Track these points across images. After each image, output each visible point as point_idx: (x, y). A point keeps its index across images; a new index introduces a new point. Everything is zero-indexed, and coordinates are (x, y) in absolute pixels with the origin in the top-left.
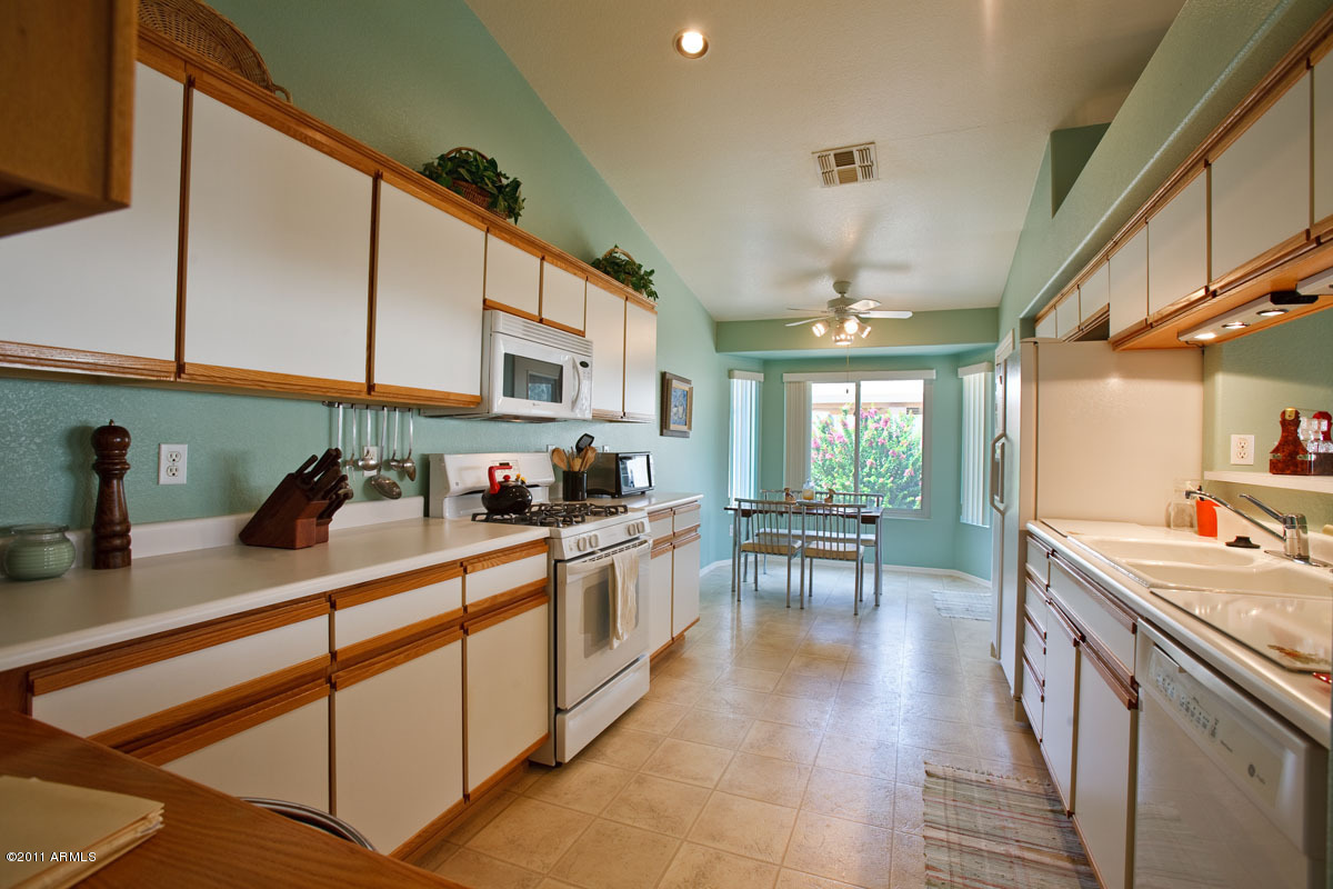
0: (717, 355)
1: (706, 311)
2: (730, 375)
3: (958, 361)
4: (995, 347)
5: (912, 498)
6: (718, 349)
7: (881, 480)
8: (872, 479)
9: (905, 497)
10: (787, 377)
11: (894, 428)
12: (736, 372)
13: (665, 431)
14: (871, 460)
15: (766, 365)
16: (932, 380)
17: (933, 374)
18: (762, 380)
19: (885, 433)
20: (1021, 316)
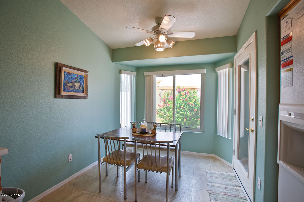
0: (113, 63)
1: (106, 44)
2: (120, 72)
3: (215, 64)
4: (234, 55)
5: (197, 119)
6: (113, 60)
7: (186, 113)
8: (183, 112)
9: (194, 119)
10: (146, 74)
11: (191, 95)
12: (123, 71)
13: (57, 96)
14: (182, 106)
15: (139, 70)
16: (204, 74)
17: (205, 71)
18: (136, 75)
19: (188, 97)
20: (268, 15)
